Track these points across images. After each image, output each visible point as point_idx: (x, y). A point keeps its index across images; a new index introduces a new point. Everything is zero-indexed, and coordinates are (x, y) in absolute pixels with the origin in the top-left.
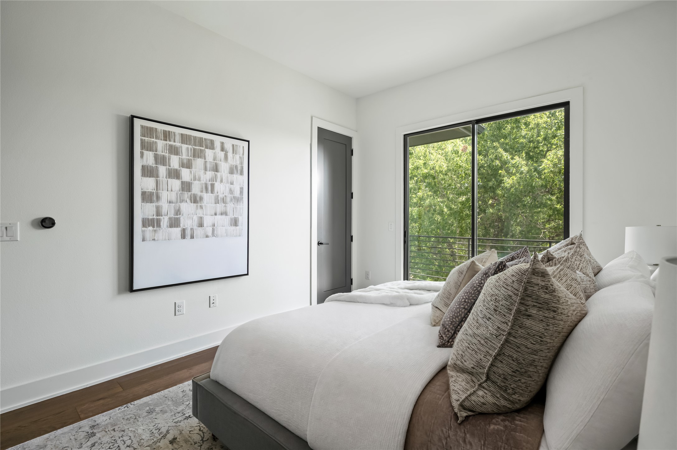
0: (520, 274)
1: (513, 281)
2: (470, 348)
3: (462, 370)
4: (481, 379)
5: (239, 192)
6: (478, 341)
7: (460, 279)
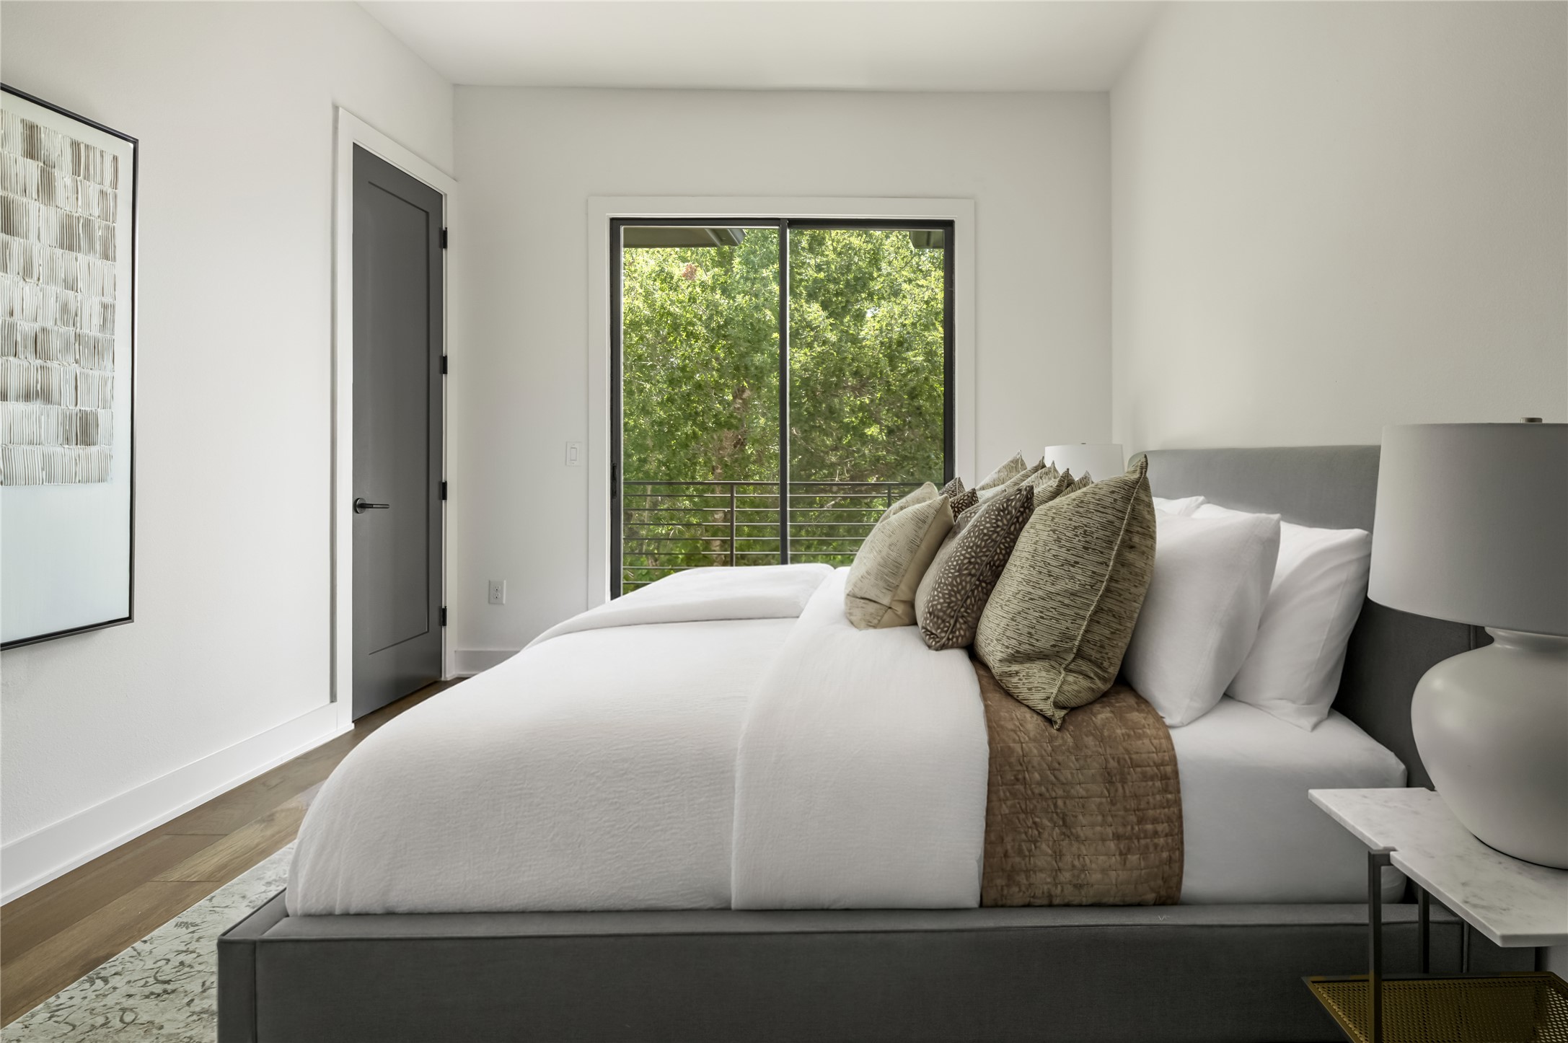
0: (1126, 487)
1: (1115, 500)
2: (1045, 617)
3: (1029, 658)
4: (1063, 661)
5: (97, 321)
6: (1059, 601)
7: (921, 533)
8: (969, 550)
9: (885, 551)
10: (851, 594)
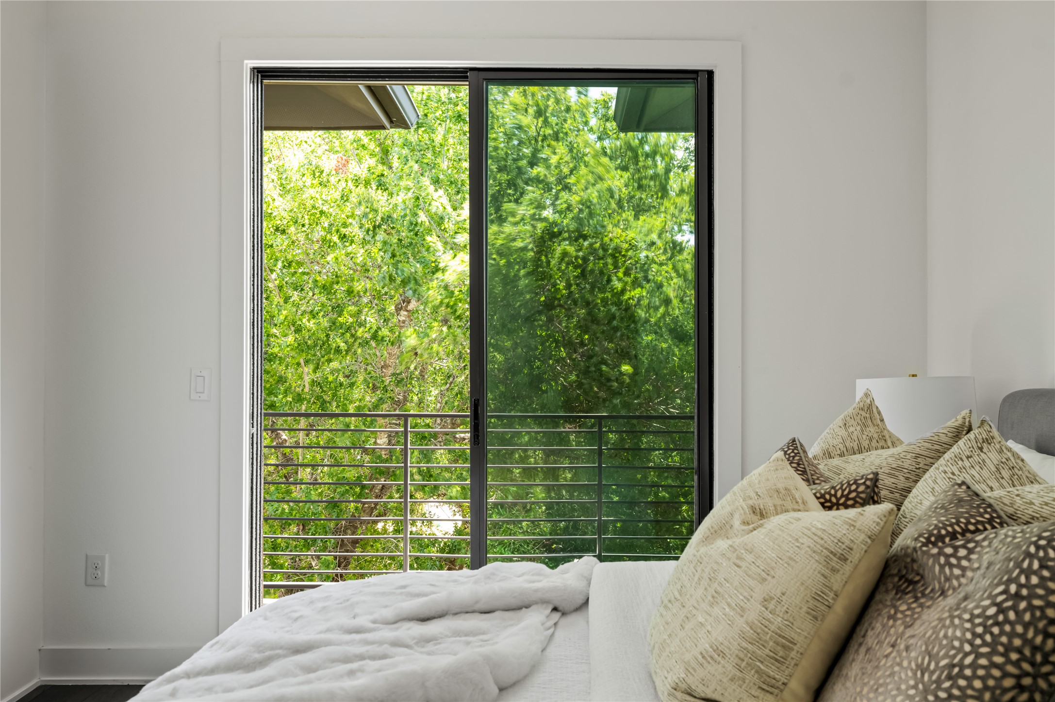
7: (837, 582)
8: (1014, 656)
9: (755, 610)
10: (684, 686)
